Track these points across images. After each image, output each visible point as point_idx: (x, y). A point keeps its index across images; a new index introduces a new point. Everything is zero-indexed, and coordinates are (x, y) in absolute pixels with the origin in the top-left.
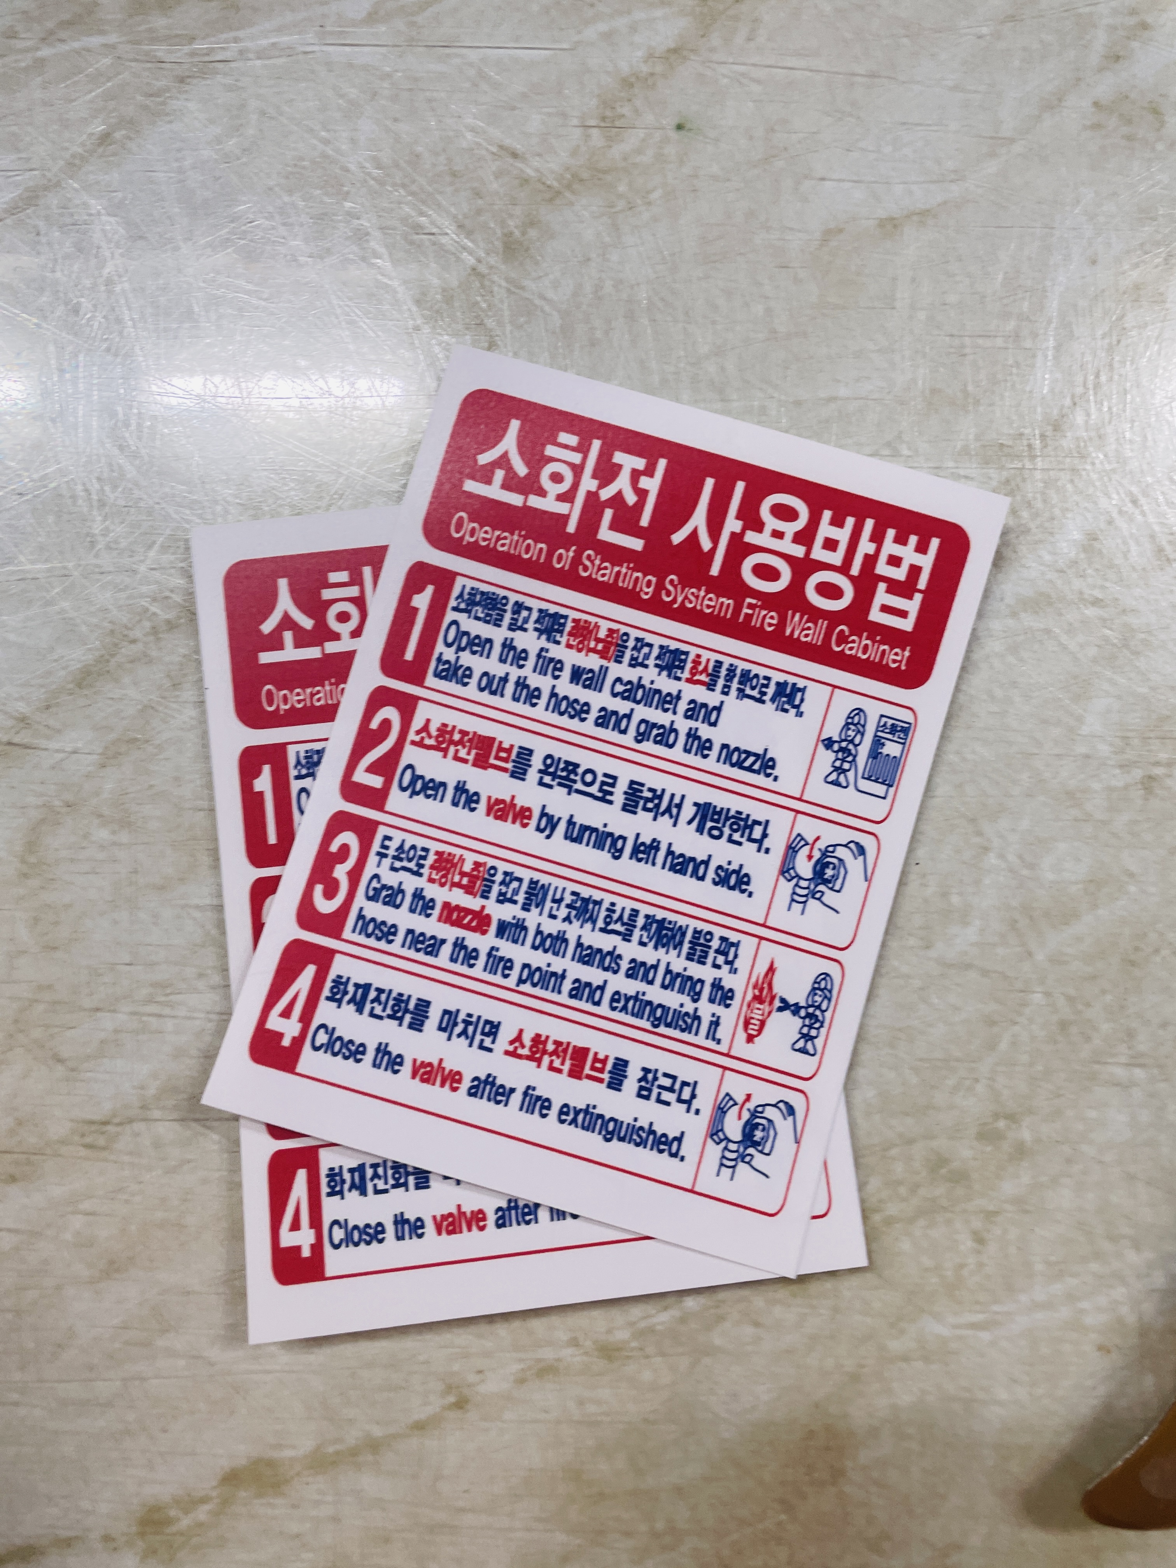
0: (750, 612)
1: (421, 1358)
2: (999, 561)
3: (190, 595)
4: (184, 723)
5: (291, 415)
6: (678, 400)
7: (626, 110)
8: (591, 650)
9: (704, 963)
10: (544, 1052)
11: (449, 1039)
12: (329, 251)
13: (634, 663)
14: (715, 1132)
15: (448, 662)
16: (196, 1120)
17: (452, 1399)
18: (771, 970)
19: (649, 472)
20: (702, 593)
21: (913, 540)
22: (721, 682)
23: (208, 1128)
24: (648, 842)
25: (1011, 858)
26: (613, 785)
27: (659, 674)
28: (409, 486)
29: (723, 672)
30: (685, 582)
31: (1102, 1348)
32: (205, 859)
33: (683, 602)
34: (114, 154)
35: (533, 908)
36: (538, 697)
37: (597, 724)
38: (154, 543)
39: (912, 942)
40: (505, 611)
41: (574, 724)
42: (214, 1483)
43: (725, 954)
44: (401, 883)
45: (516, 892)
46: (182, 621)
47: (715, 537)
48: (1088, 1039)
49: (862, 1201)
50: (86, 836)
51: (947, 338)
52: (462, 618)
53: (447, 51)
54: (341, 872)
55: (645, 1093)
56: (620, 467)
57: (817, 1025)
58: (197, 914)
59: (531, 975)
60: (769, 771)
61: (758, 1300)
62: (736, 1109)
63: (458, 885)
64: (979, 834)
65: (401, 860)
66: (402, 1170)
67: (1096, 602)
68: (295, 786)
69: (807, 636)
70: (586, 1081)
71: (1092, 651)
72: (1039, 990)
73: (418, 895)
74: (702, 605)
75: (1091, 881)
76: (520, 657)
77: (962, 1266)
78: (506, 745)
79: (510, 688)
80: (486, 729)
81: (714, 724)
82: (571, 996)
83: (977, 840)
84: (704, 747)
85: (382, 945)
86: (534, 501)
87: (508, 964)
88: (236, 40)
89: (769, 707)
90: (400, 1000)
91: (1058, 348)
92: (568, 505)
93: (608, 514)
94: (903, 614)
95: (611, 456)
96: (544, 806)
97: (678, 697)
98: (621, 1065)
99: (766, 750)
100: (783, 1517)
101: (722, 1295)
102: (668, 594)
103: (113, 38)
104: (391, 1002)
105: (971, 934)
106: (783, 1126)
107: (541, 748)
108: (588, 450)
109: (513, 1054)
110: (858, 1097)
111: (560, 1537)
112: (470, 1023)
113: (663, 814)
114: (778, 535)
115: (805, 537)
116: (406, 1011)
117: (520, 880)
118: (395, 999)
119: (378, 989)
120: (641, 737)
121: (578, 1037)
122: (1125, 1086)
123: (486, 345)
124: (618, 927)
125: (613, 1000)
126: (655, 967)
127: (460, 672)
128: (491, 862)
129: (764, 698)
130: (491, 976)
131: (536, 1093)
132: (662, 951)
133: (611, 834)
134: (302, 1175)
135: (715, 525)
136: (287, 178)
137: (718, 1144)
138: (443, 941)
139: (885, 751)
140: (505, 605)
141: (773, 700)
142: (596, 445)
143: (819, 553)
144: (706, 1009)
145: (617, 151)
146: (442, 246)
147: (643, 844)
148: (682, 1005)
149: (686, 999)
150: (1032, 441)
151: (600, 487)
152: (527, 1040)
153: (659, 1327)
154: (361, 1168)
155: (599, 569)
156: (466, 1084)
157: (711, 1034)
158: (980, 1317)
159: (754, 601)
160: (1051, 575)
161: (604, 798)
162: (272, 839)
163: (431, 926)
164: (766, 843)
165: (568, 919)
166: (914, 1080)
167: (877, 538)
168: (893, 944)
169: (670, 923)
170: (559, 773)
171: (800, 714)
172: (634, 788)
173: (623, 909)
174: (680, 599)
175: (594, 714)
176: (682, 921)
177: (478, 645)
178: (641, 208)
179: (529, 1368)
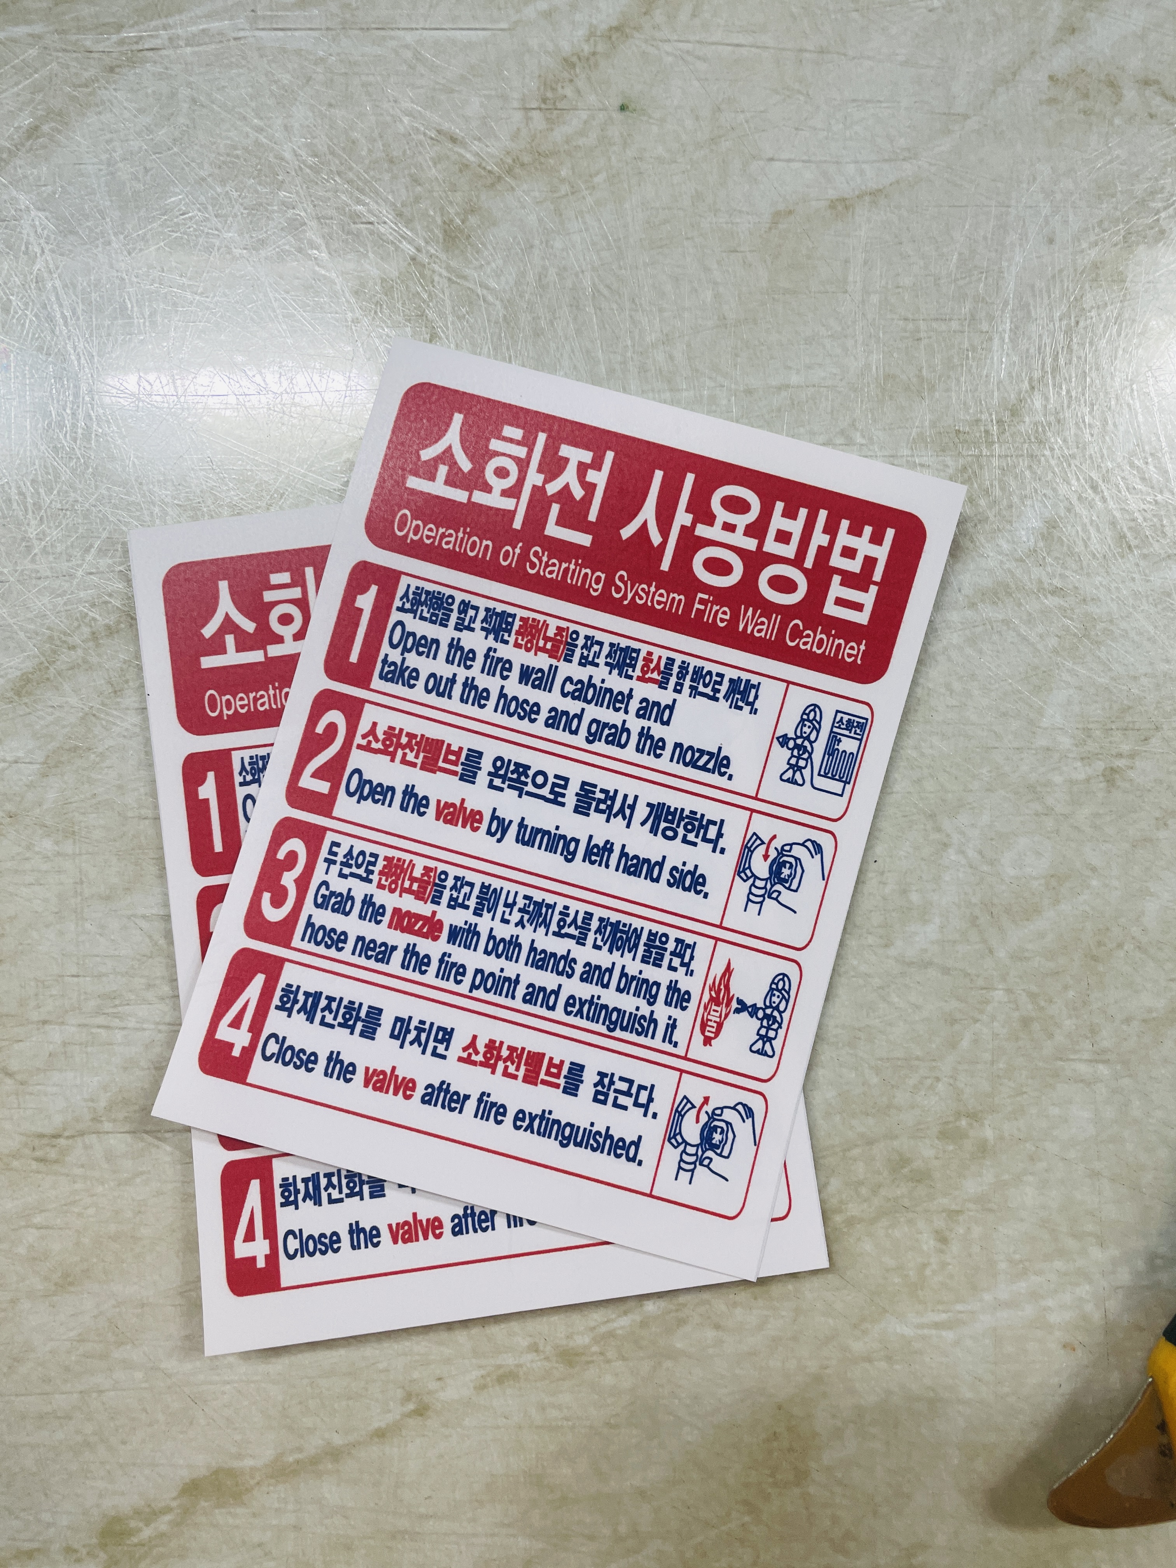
0: (702, 607)
1: (381, 1366)
2: (956, 550)
3: (130, 599)
4: (127, 730)
5: (228, 413)
6: (625, 390)
7: (569, 91)
8: (539, 649)
9: (660, 966)
10: (499, 1058)
11: (402, 1046)
12: (263, 242)
13: (584, 662)
14: (673, 1135)
15: (394, 664)
16: (146, 1132)
17: (411, 1406)
18: (728, 971)
19: (597, 465)
20: (653, 589)
21: (868, 530)
22: (673, 680)
23: (159, 1139)
24: (601, 845)
25: (971, 853)
26: (565, 787)
27: (610, 673)
28: (350, 485)
29: (676, 670)
30: (636, 578)
31: (1068, 1346)
32: (152, 869)
33: (633, 598)
34: (44, 147)
35: (485, 912)
36: (487, 699)
37: (547, 725)
38: (91, 546)
39: (871, 940)
40: (452, 611)
41: (525, 725)
42: (174, 1494)
43: (682, 957)
44: (350, 890)
45: (467, 897)
46: (123, 626)
47: (665, 532)
48: (1051, 1036)
49: (822, 1202)
50: (29, 847)
51: (901, 322)
52: (407, 618)
53: (382, 33)
54: (288, 879)
55: (602, 1098)
56: (567, 460)
57: (775, 1026)
58: (144, 924)
59: (484, 980)
60: (723, 770)
61: (719, 1303)
62: (694, 1112)
63: (409, 891)
64: (939, 830)
65: (350, 866)
66: (357, 1179)
67: (1056, 591)
68: (241, 792)
69: (760, 631)
70: (541, 1088)
71: (1053, 642)
72: (1000, 987)
73: (368, 901)
74: (652, 601)
75: (1052, 876)
76: (467, 658)
77: (924, 1266)
78: (454, 748)
79: (457, 689)
80: (434, 732)
81: (667, 723)
82: (525, 1001)
83: (936, 836)
84: (657, 747)
85: (332, 953)
86: (479, 497)
87: (461, 970)
88: (166, 27)
89: (723, 704)
90: (352, 1008)
91: (1015, 330)
92: (513, 501)
93: (555, 508)
94: (858, 607)
95: (558, 449)
96: (495, 810)
97: (630, 696)
98: (577, 1070)
99: (720, 749)
100: (747, 1519)
101: (682, 1299)
102: (618, 590)
103: (39, 28)
104: (342, 1010)
105: (931, 931)
106: (743, 1129)
107: (491, 750)
108: (534, 444)
109: (468, 1061)
110: (818, 1098)
111: (523, 1542)
112: (424, 1030)
113: (615, 816)
114: (729, 527)
115: (757, 530)
116: (358, 1018)
117: (472, 885)
118: (345, 1007)
119: (327, 998)
120: (592, 738)
121: (533, 1042)
122: (1087, 1083)
123: (428, 337)
124: (572, 930)
125: (567, 1004)
126: (610, 971)
127: (406, 674)
128: (441, 867)
129: (717, 695)
130: (444, 982)
131: (492, 1099)
132: (617, 954)
133: (564, 837)
134: (255, 1186)
135: (665, 519)
136: (220, 167)
137: (676, 1147)
138: (394, 948)
139: (841, 747)
140: (452, 604)
141: (726, 698)
142: (542, 437)
143: (771, 546)
144: (662, 1012)
145: (559, 134)
146: (380, 236)
147: (596, 846)
148: (638, 1009)
149: (642, 1003)
150: (990, 427)
151: (546, 481)
152: (481, 1046)
153: (620, 1332)
154: (315, 1177)
155: (547, 565)
156: (420, 1091)
157: (668, 1036)
158: (944, 1316)
159: (706, 597)
160: (1011, 565)
161: (556, 799)
162: (218, 847)
163: (381, 933)
164: (721, 843)
165: (520, 923)
166: (875, 1080)
167: (831, 529)
168: (852, 943)
169: (625, 925)
170: (509, 775)
171: (754, 711)
172: (587, 789)
173: (577, 912)
174: (630, 596)
175: (544, 714)
176: (637, 923)
177: (424, 646)
178: (586, 193)
179: (489, 1375)
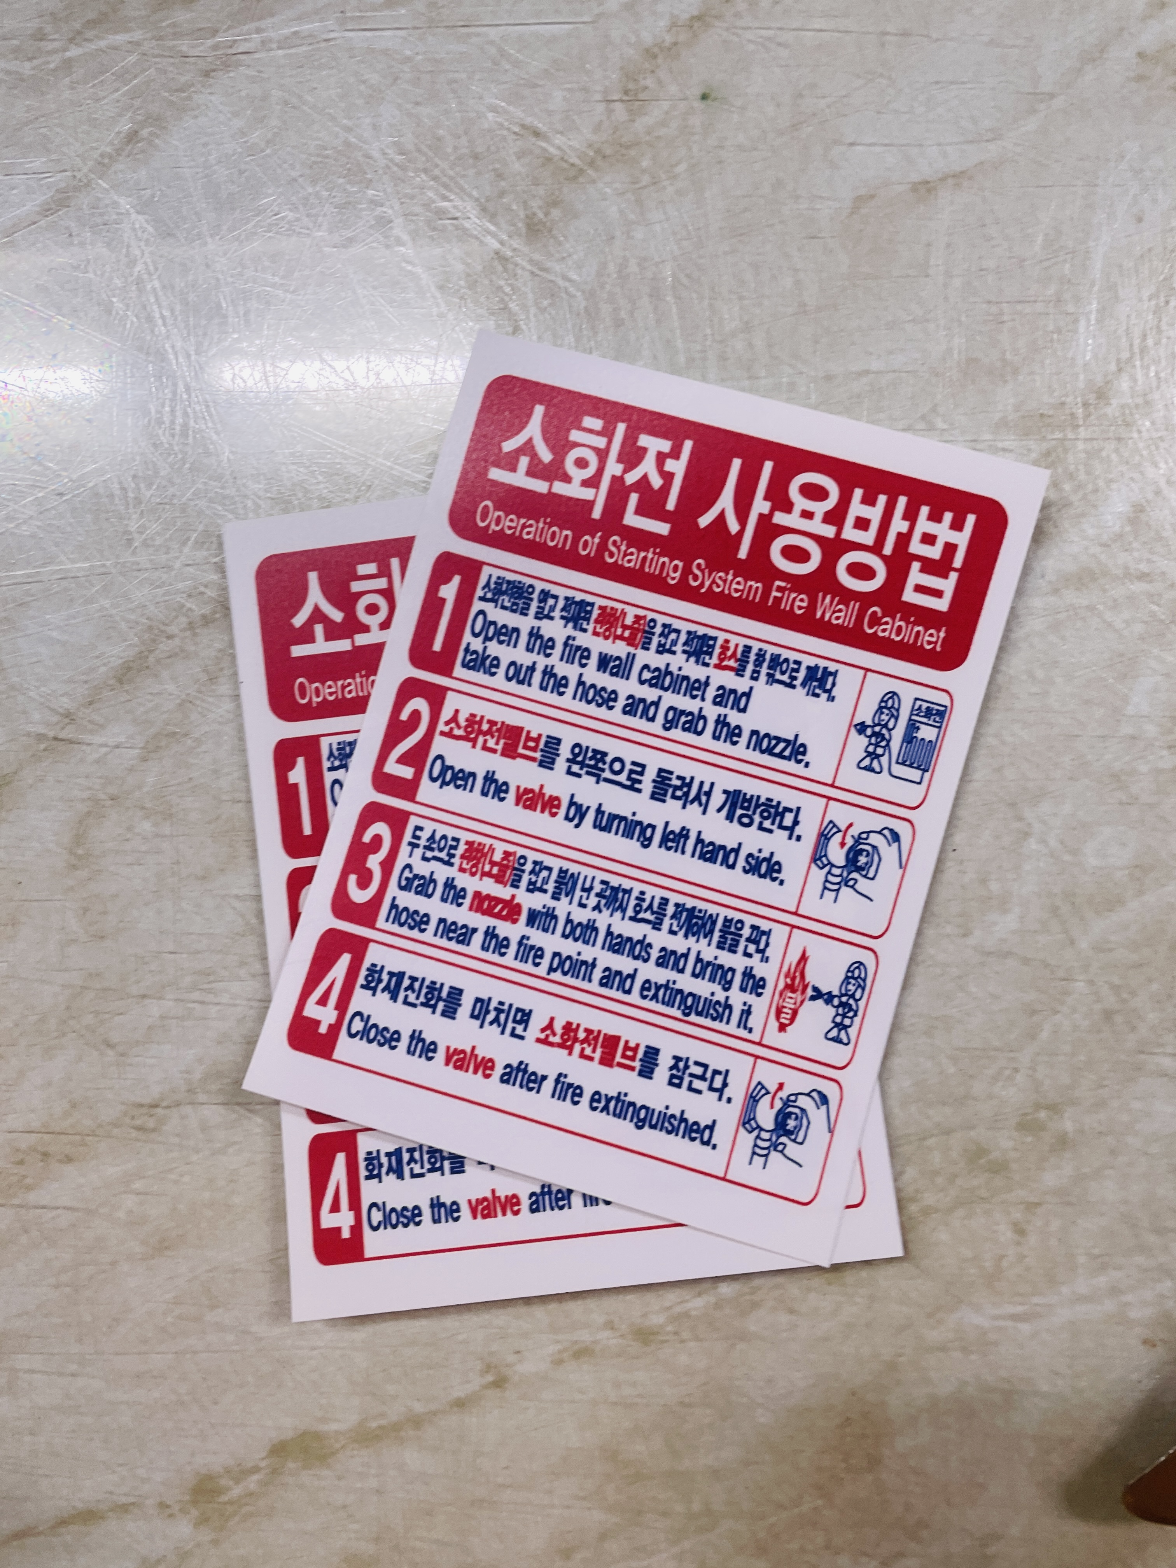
0: (779, 595)
1: (461, 1337)
2: (1039, 536)
3: (224, 589)
4: (221, 716)
5: (318, 408)
6: (704, 379)
7: (649, 82)
8: (617, 637)
9: (735, 952)
10: (576, 1040)
11: (482, 1026)
12: (351, 241)
13: (662, 649)
14: (748, 1121)
15: (475, 652)
16: (238, 1104)
17: (490, 1378)
18: (804, 958)
19: (675, 454)
20: (730, 577)
21: (948, 516)
22: (750, 667)
23: (251, 1111)
24: (677, 831)
25: (1053, 843)
26: (641, 773)
27: (687, 661)
28: (435, 476)
29: (752, 657)
30: (713, 567)
31: (1148, 1343)
32: (245, 851)
33: (710, 586)
34: (143, 151)
35: (563, 896)
36: (566, 686)
37: (625, 712)
38: (188, 539)
39: (949, 929)
40: (531, 600)
41: (602, 713)
42: (264, 1454)
43: (756, 942)
44: (432, 873)
45: (546, 881)
46: (217, 616)
47: (742, 519)
48: (1134, 1029)
49: (898, 1191)
50: (129, 829)
51: (984, 306)
52: (488, 607)
53: (468, 30)
54: (374, 862)
55: (676, 1081)
56: (645, 450)
57: (851, 1014)
58: (237, 904)
59: (562, 964)
60: (800, 757)
61: (793, 1288)
62: (768, 1098)
63: (489, 874)
64: (1020, 818)
65: (432, 850)
66: (437, 1155)
67: (1143, 577)
68: (329, 777)
69: (838, 618)
70: (617, 1070)
71: (1138, 628)
72: (1081, 978)
73: (449, 884)
74: (729, 589)
75: (1137, 866)
76: (547, 646)
77: (1002, 1257)
78: (534, 734)
79: (537, 677)
80: (514, 719)
81: (744, 710)
82: (601, 984)
83: (1017, 825)
84: (733, 734)
85: (415, 934)
86: (560, 488)
87: (539, 953)
88: (258, 31)
89: (800, 692)
90: (433, 988)
91: (1101, 311)
92: (593, 491)
93: (634, 498)
94: (938, 594)
95: (636, 439)
96: (572, 796)
97: (707, 684)
98: (652, 1053)
99: (797, 736)
100: (820, 1502)
101: (757, 1282)
102: (696, 578)
103: (137, 35)
104: (424, 991)
105: (1011, 920)
106: (817, 1116)
107: (569, 737)
108: (613, 434)
109: (545, 1042)
110: (893, 1087)
111: (597, 1515)
112: (502, 1011)
113: (692, 802)
114: (807, 515)
115: (835, 517)
116: (439, 999)
117: (550, 869)
118: (428, 987)
119: (411, 978)
120: (669, 725)
121: (608, 1025)
122: (1170, 1077)
123: (510, 329)
124: (648, 916)
125: (643, 988)
126: (686, 956)
127: (488, 662)
128: (521, 851)
129: (795, 683)
130: (523, 964)
131: (569, 1080)
132: (692, 939)
133: (640, 823)
134: (340, 1159)
135: (743, 507)
136: (311, 167)
137: (750, 1132)
138: (475, 930)
139: (920, 735)
140: (532, 593)
141: (803, 684)
142: (621, 428)
143: (850, 533)
144: (737, 998)
145: (641, 124)
146: (464, 231)
147: (672, 832)
148: (713, 994)
149: (717, 988)
150: (1074, 410)
151: (625, 471)
152: (558, 1027)
153: (694, 1313)
154: (398, 1152)
155: (625, 555)
156: (499, 1071)
157: (743, 1023)
158: (1020, 1309)
159: (783, 584)
160: (1096, 550)
161: (633, 786)
162: (307, 830)
163: (462, 915)
164: (798, 831)
165: (597, 908)
166: (952, 1070)
167: (911, 516)
168: (930, 932)
169: (700, 911)
170: (587, 762)
171: (831, 699)
172: (663, 775)
173: (653, 897)
174: (707, 584)
175: (621, 702)
176: (712, 909)
177: (505, 635)
178: (666, 183)
179: (565, 1350)
